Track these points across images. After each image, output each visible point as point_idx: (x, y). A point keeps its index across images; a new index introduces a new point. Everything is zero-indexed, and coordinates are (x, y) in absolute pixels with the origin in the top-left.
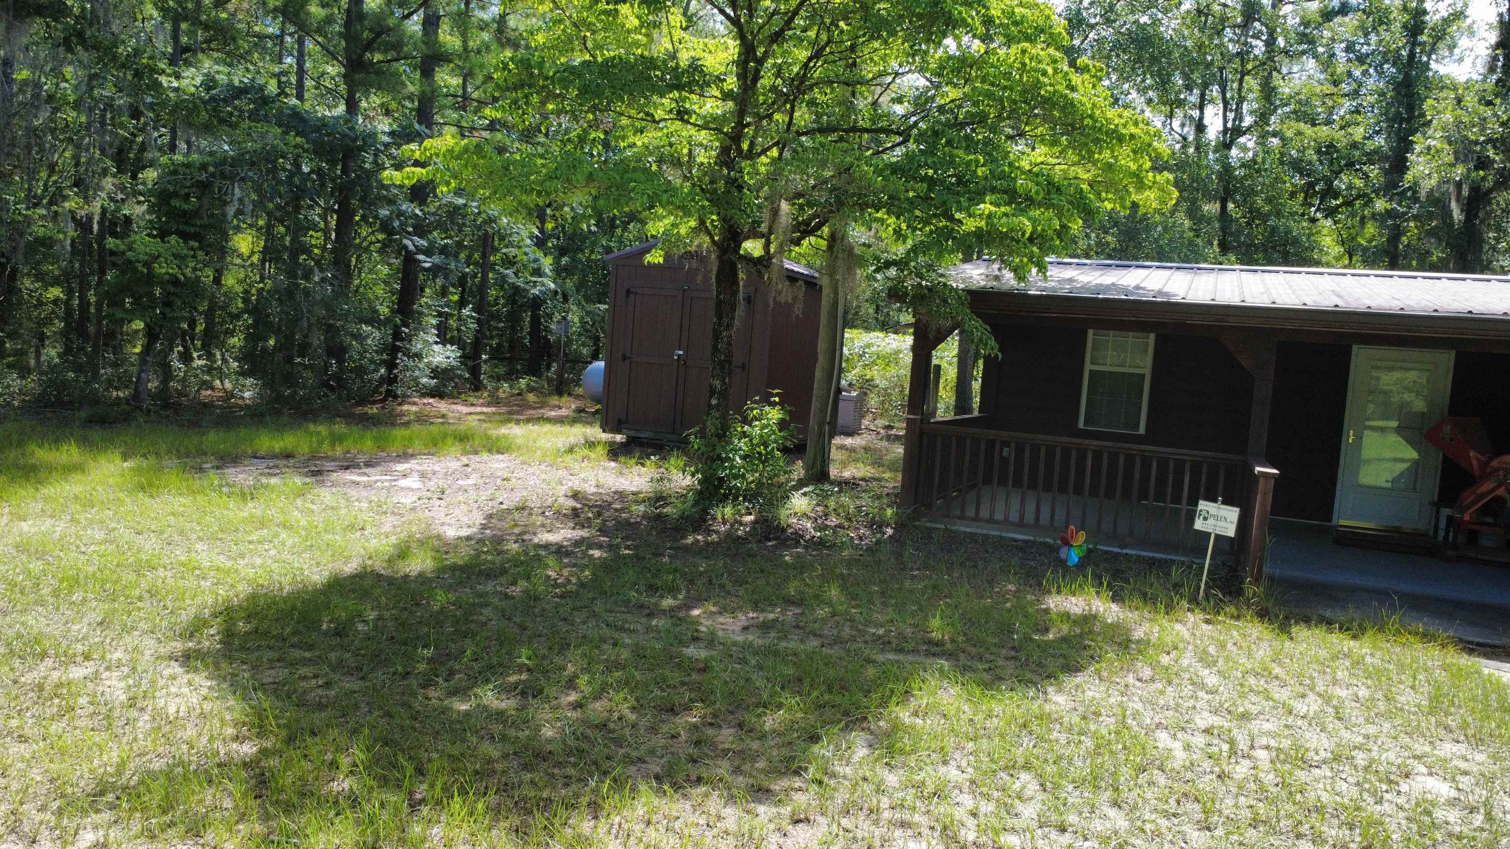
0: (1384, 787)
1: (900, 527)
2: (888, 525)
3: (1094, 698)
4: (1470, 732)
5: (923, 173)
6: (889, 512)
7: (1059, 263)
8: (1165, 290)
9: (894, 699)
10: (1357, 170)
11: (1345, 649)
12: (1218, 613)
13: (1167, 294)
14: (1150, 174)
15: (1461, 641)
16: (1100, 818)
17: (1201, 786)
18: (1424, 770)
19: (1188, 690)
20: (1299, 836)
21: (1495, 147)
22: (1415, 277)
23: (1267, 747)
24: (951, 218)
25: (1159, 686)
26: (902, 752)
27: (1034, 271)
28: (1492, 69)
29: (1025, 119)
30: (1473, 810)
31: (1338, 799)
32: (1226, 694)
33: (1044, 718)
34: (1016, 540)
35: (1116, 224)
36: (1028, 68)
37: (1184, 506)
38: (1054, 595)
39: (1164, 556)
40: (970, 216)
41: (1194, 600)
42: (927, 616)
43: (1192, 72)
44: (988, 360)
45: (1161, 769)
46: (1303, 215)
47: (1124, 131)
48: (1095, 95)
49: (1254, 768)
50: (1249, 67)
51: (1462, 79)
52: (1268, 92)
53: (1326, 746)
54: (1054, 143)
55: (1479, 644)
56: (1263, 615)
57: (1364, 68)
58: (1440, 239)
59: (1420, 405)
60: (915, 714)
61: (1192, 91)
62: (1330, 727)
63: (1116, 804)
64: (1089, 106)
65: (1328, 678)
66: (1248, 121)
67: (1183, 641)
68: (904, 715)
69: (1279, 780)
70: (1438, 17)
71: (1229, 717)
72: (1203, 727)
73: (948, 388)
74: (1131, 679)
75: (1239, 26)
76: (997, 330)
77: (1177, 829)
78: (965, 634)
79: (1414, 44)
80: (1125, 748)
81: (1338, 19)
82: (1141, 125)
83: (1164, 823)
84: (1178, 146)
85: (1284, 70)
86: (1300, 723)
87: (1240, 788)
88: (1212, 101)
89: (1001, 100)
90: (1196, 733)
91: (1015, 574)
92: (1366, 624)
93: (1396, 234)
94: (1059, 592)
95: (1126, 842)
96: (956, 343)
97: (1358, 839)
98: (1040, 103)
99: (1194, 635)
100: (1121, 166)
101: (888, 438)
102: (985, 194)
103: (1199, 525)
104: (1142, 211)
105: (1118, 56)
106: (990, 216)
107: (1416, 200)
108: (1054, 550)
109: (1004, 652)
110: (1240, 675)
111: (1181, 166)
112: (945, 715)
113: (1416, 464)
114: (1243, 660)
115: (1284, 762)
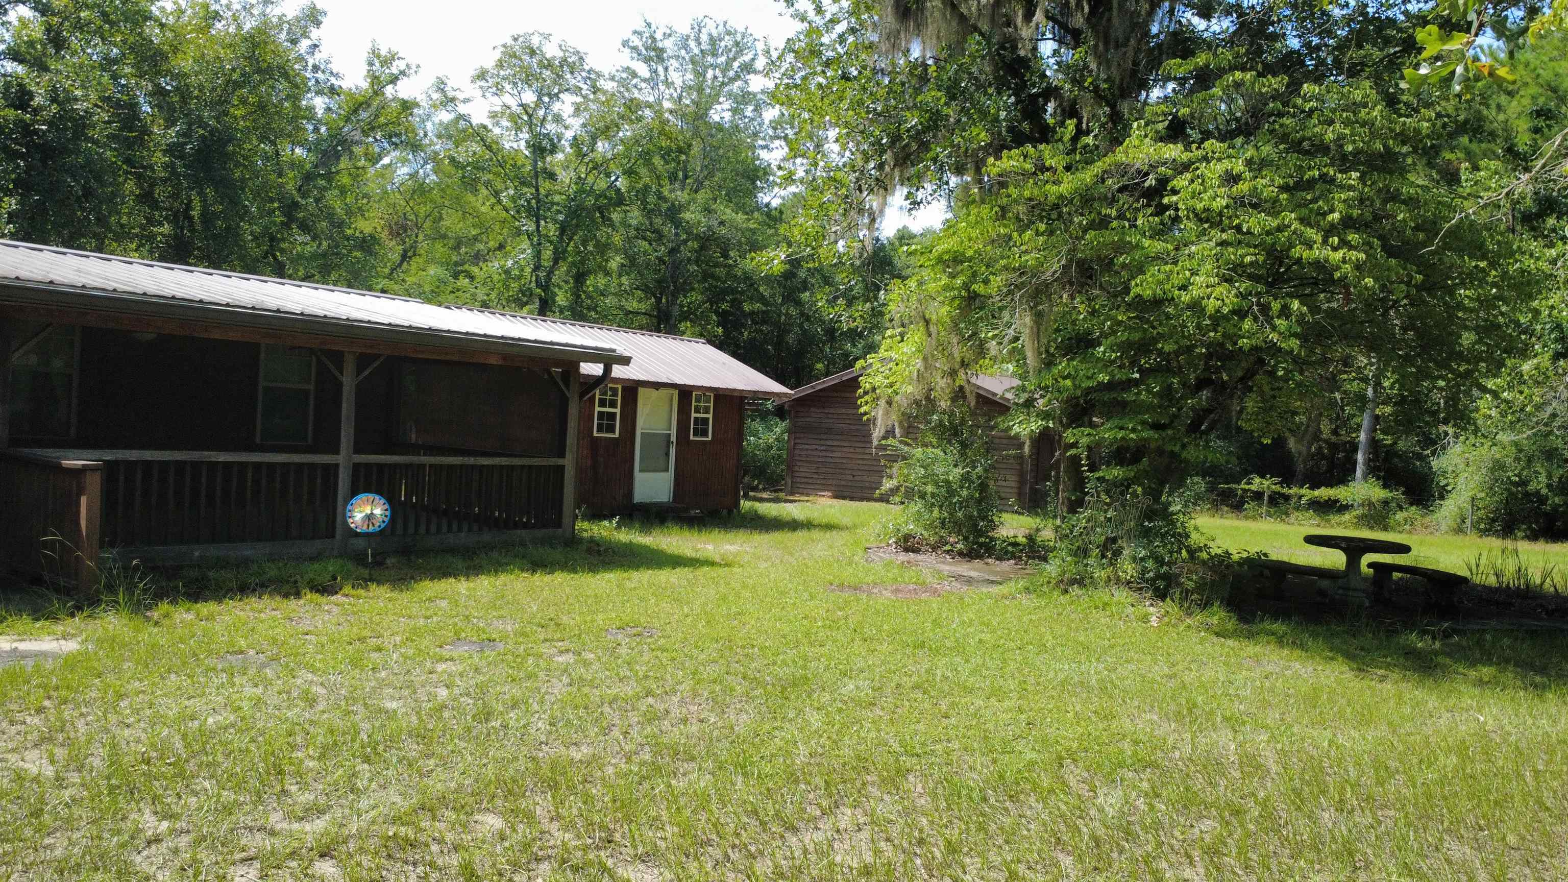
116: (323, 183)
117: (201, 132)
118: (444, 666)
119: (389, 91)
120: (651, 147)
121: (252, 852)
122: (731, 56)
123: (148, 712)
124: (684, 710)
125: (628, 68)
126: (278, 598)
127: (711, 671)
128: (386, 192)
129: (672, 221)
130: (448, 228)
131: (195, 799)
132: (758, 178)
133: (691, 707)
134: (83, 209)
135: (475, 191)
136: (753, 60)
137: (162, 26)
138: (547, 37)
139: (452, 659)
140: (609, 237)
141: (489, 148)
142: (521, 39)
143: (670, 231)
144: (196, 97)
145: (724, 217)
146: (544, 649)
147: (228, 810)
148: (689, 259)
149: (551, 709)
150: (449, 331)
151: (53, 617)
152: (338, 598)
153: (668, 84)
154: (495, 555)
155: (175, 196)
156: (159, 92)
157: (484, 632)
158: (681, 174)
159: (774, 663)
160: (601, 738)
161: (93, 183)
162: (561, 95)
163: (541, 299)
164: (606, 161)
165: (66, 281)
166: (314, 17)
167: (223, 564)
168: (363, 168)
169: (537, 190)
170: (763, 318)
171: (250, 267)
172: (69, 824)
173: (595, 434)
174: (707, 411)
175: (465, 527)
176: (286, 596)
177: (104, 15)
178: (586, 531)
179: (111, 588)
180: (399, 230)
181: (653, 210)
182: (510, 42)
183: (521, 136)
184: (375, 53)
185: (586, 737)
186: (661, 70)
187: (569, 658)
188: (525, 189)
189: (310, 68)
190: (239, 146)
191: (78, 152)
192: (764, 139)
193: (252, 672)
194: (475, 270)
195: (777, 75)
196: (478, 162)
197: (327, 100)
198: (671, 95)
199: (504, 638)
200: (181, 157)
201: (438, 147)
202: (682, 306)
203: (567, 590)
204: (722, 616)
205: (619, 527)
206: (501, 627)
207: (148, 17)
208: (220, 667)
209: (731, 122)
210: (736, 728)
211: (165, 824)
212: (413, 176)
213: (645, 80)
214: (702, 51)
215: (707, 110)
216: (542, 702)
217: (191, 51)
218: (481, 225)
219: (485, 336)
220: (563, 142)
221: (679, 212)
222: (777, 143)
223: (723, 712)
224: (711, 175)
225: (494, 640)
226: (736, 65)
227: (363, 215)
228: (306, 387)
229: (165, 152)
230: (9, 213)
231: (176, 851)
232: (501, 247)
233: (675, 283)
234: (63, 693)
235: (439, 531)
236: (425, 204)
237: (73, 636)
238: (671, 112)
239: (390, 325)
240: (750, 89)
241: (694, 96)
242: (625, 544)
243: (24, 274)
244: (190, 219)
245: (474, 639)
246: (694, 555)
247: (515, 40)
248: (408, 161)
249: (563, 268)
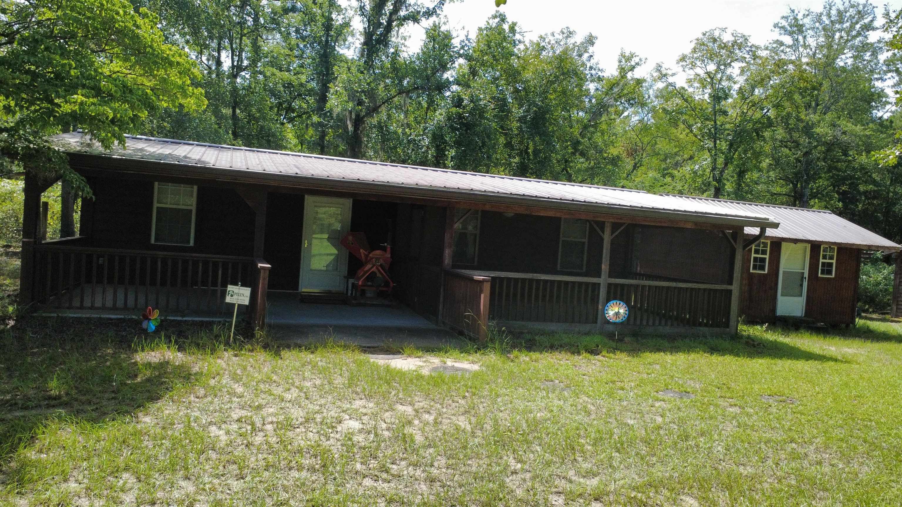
0: (330, 431)
1: (20, 318)
2: (10, 318)
3: (170, 414)
4: (367, 393)
5: (27, 67)
6: (11, 309)
7: (133, 138)
8: (203, 159)
9: (22, 444)
10: (303, 98)
11: (308, 360)
12: (242, 350)
13: (204, 162)
14: (190, 88)
15: (361, 346)
16: (178, 489)
17: (237, 454)
18: (348, 417)
19: (226, 398)
20: (290, 469)
21: (365, 95)
22: (333, 159)
23: (272, 423)
24: (51, 102)
25: (209, 399)
26: (30, 481)
27: (116, 142)
28: (362, 55)
29: (104, 40)
30: (369, 433)
31: (309, 443)
32: (248, 397)
33: (136, 434)
34: (111, 319)
35: (170, 116)
36: (105, 7)
37: (219, 288)
38: (140, 352)
39: (207, 319)
40: (66, 102)
41: (227, 344)
42: (46, 380)
43: (213, 29)
44: (84, 200)
45: (213, 449)
46: (277, 120)
47: (173, 59)
48: (153, 33)
49: (265, 436)
50: (245, 31)
51: (350, 57)
52: (256, 48)
53: (302, 415)
54: (126, 60)
55: (368, 347)
56: (266, 347)
57: (305, 43)
58: (343, 140)
59: (338, 226)
60: (41, 451)
61: (213, 40)
62: (303, 404)
63: (187, 478)
64: (149, 40)
65: (301, 377)
66: (246, 63)
67: (222, 369)
68: (31, 454)
69: (279, 439)
70: (338, 23)
71: (250, 409)
72: (236, 419)
73: (55, 218)
74: (192, 398)
75: (239, 7)
76: (91, 180)
77: (224, 483)
78: (77, 388)
79: (328, 35)
80: (191, 441)
81: (291, 14)
82: (184, 57)
83: (216, 481)
84: (206, 72)
85: (264, 37)
86: (288, 405)
87: (258, 449)
88: (225, 48)
89: (86, 25)
90: (232, 423)
91: (112, 342)
92: (318, 345)
93: (323, 135)
94: (143, 350)
95: (195, 500)
96: (60, 187)
97: (320, 462)
98: (115, 32)
99: (228, 364)
100: (172, 81)
101: (7, 254)
102: (77, 88)
103: (228, 299)
104: (186, 110)
105: (166, 10)
106: (82, 104)
107: (332, 118)
108: (138, 323)
109: (106, 395)
110: (255, 384)
111: (207, 84)
112: (64, 447)
113: (337, 256)
114: (256, 375)
115: (281, 429)
116: (592, 129)
117: (535, 109)
118: (659, 404)
119: (629, 75)
120: (793, 88)
121: (560, 489)
122: (854, 21)
123: (510, 406)
124: (819, 456)
125: (778, 40)
126: (569, 354)
127: (838, 433)
128: (626, 132)
129: (806, 135)
130: (660, 149)
131: (532, 455)
132: (873, 100)
133: (824, 455)
134: (482, 152)
135: (676, 126)
136: (872, 21)
137: (519, 57)
138: (724, 30)
139: (664, 401)
140: (762, 147)
141: (686, 100)
142: (707, 34)
143: (805, 141)
144: (533, 92)
145: (846, 129)
146: (721, 402)
147: (548, 464)
148: (818, 158)
149: (726, 440)
150: (664, 209)
151: (468, 352)
152: (599, 357)
153: (805, 46)
154: (687, 341)
155: (521, 142)
156: (517, 91)
157: (682, 387)
158: (813, 104)
159: (889, 435)
160: (760, 464)
161: (486, 140)
162: (732, 64)
163: (716, 188)
164: (761, 100)
165: (478, 189)
166: (591, 40)
167: (543, 333)
168: (614, 119)
169: (715, 122)
170: (876, 195)
171: (556, 177)
172: (478, 456)
173: (751, 271)
174: (831, 258)
175: (669, 323)
176: (573, 353)
177: (494, 56)
178: (745, 331)
179: (492, 340)
180: (632, 152)
181: (793, 128)
182: (701, 36)
183: (706, 91)
184: (623, 55)
185: (750, 461)
186: (800, 38)
187: (737, 410)
188: (708, 122)
189: (588, 68)
190: (552, 115)
191: (480, 125)
192: (879, 73)
193: (557, 392)
194: (675, 172)
195: (895, 29)
196: (679, 109)
197: (596, 84)
198: (808, 54)
199: (695, 392)
200: (525, 123)
201: (656, 103)
202: (812, 189)
203: (734, 367)
204: (846, 397)
205: (767, 330)
206: (693, 385)
207: (512, 54)
208: (542, 387)
209: (853, 65)
210: (860, 475)
211: (519, 466)
212: (641, 121)
213: (789, 47)
214: (832, 21)
215: (835, 59)
216: (720, 435)
217: (531, 68)
218: (679, 146)
219: (685, 211)
220: (732, 92)
221: (812, 127)
222: (889, 75)
223: (849, 462)
224: (836, 101)
225: (688, 393)
226: (858, 27)
227: (613, 145)
228: (583, 240)
229: (518, 121)
230: (452, 157)
231: (524, 480)
232: (691, 158)
233: (807, 175)
234: (474, 390)
235: (654, 324)
236: (647, 136)
237: (477, 362)
238: (808, 64)
239: (631, 206)
240: (868, 41)
241: (825, 51)
242: (771, 341)
243: (448, 185)
244: (527, 153)
245: (677, 390)
246: (821, 353)
247: (704, 34)
248: (638, 113)
249: (731, 168)
